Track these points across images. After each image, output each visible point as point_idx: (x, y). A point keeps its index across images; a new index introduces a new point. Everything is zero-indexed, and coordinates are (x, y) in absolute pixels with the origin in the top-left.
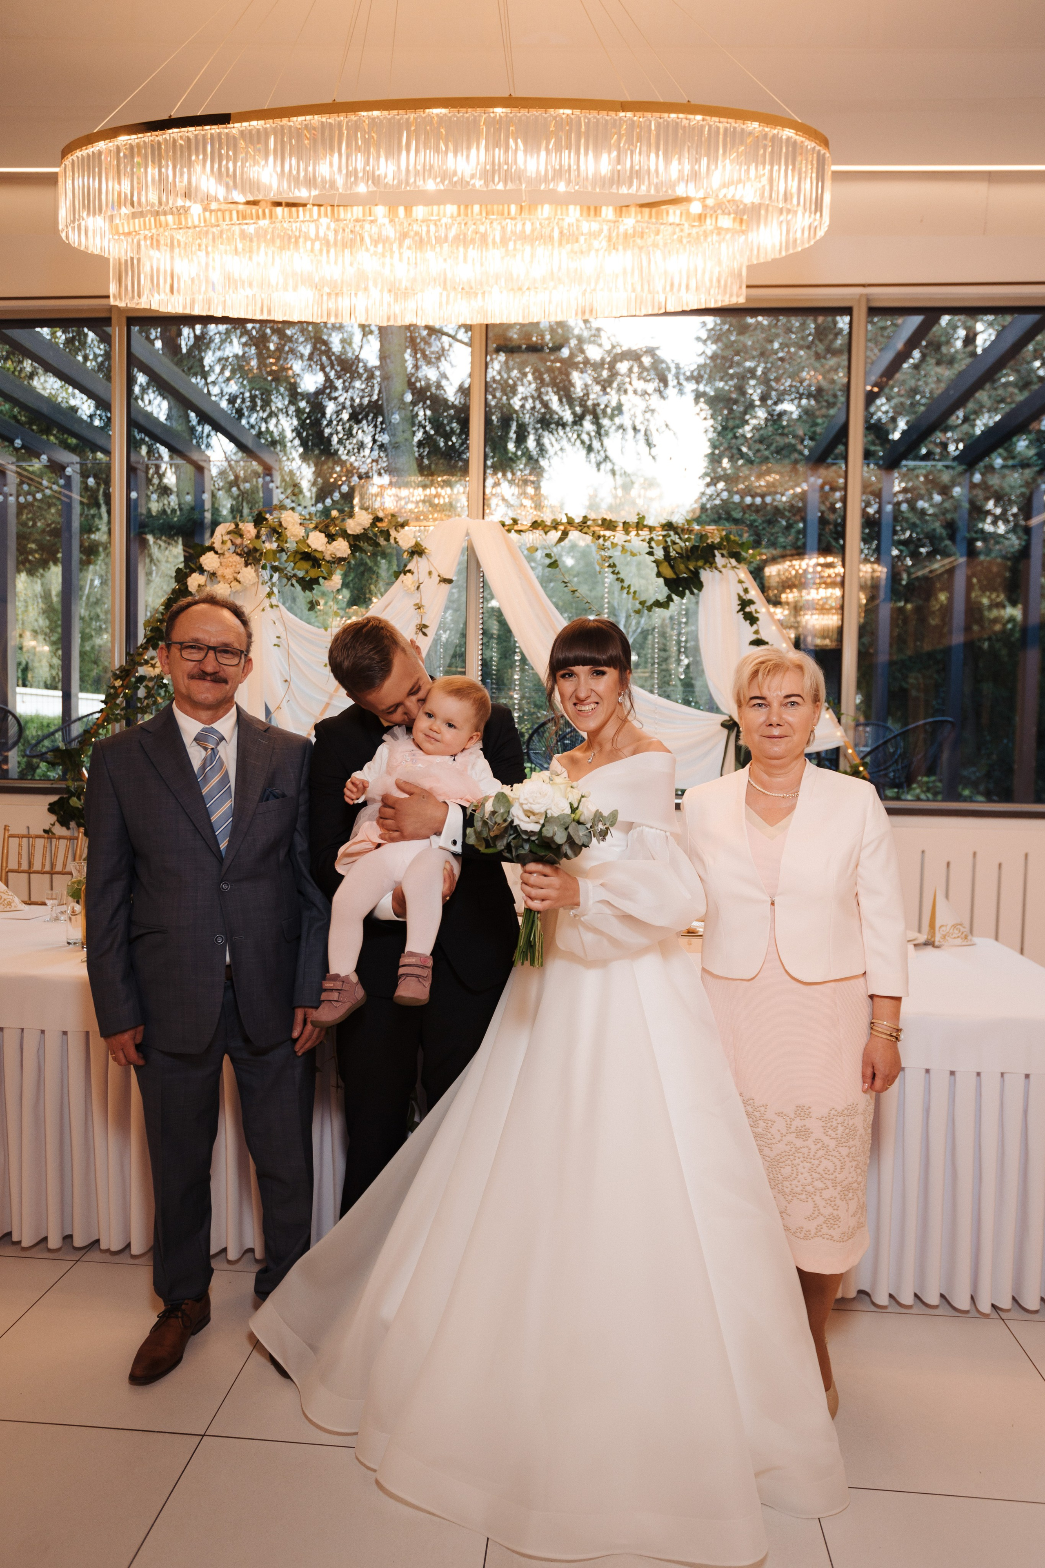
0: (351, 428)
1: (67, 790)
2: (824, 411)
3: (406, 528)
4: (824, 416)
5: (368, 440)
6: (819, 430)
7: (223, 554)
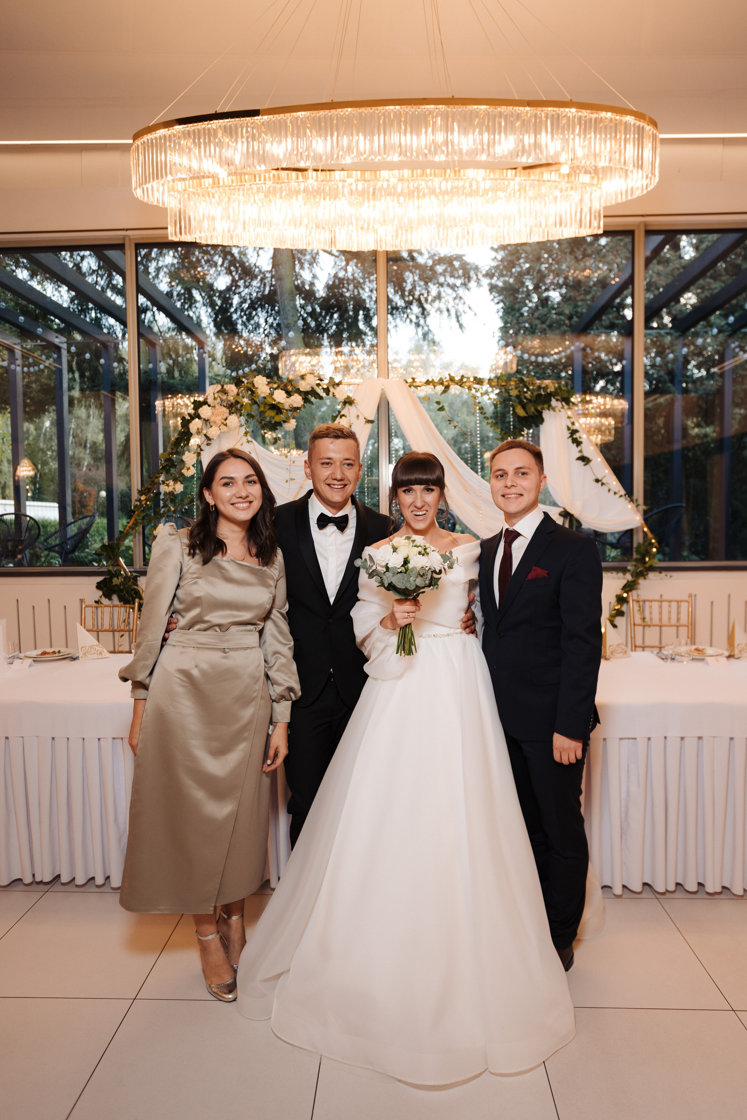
0: (250, 313)
1: (109, 572)
2: (582, 297)
3: (341, 386)
4: (583, 300)
5: (262, 322)
6: (579, 310)
7: (214, 407)
